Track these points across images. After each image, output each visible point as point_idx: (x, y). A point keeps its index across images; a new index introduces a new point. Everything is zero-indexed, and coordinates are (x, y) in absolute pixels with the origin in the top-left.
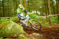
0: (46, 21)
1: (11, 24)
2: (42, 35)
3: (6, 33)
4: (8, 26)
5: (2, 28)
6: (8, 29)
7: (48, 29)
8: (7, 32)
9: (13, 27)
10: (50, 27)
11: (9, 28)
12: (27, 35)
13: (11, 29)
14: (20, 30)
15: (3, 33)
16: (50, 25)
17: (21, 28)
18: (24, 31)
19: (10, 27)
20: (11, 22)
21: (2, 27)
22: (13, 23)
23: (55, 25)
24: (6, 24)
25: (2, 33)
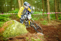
0: (43, 18)
4: (13, 26)
5: (7, 29)
13: (16, 29)
14: (24, 30)
15: (8, 33)
19: (15, 27)
22: (17, 23)
24: (11, 24)
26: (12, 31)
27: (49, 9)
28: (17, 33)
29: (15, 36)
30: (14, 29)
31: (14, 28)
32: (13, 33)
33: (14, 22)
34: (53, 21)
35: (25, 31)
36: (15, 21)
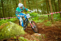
0: (48, 19)
1: (11, 25)
2: (44, 35)
3: (6, 36)
4: (8, 27)
5: (1, 30)
6: (7, 31)
7: (50, 28)
8: (6, 34)
9: (13, 28)
10: (52, 25)
11: (9, 30)
12: (28, 36)
13: (11, 31)
14: (20, 31)
16: (52, 24)
17: (21, 28)
18: (25, 32)
20: (11, 23)
22: (13, 24)
23: (57, 23)
24: (6, 26)
25: (1, 35)
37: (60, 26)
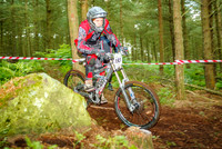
0: (158, 80)
1: (46, 88)
4: (33, 93)
5: (9, 103)
6: (31, 108)
15: (14, 121)
18: (90, 118)
19: (42, 100)
20: (46, 80)
21: (8, 99)
22: (53, 85)
24: (28, 87)
25: (8, 121)
26: (28, 113)
27: (180, 47)
28: (48, 123)
29: (40, 131)
30: (39, 106)
31: (38, 103)
32: (31, 120)
33: (41, 78)
34: (195, 94)
35: (80, 118)
36: (44, 75)
37: (203, 110)
